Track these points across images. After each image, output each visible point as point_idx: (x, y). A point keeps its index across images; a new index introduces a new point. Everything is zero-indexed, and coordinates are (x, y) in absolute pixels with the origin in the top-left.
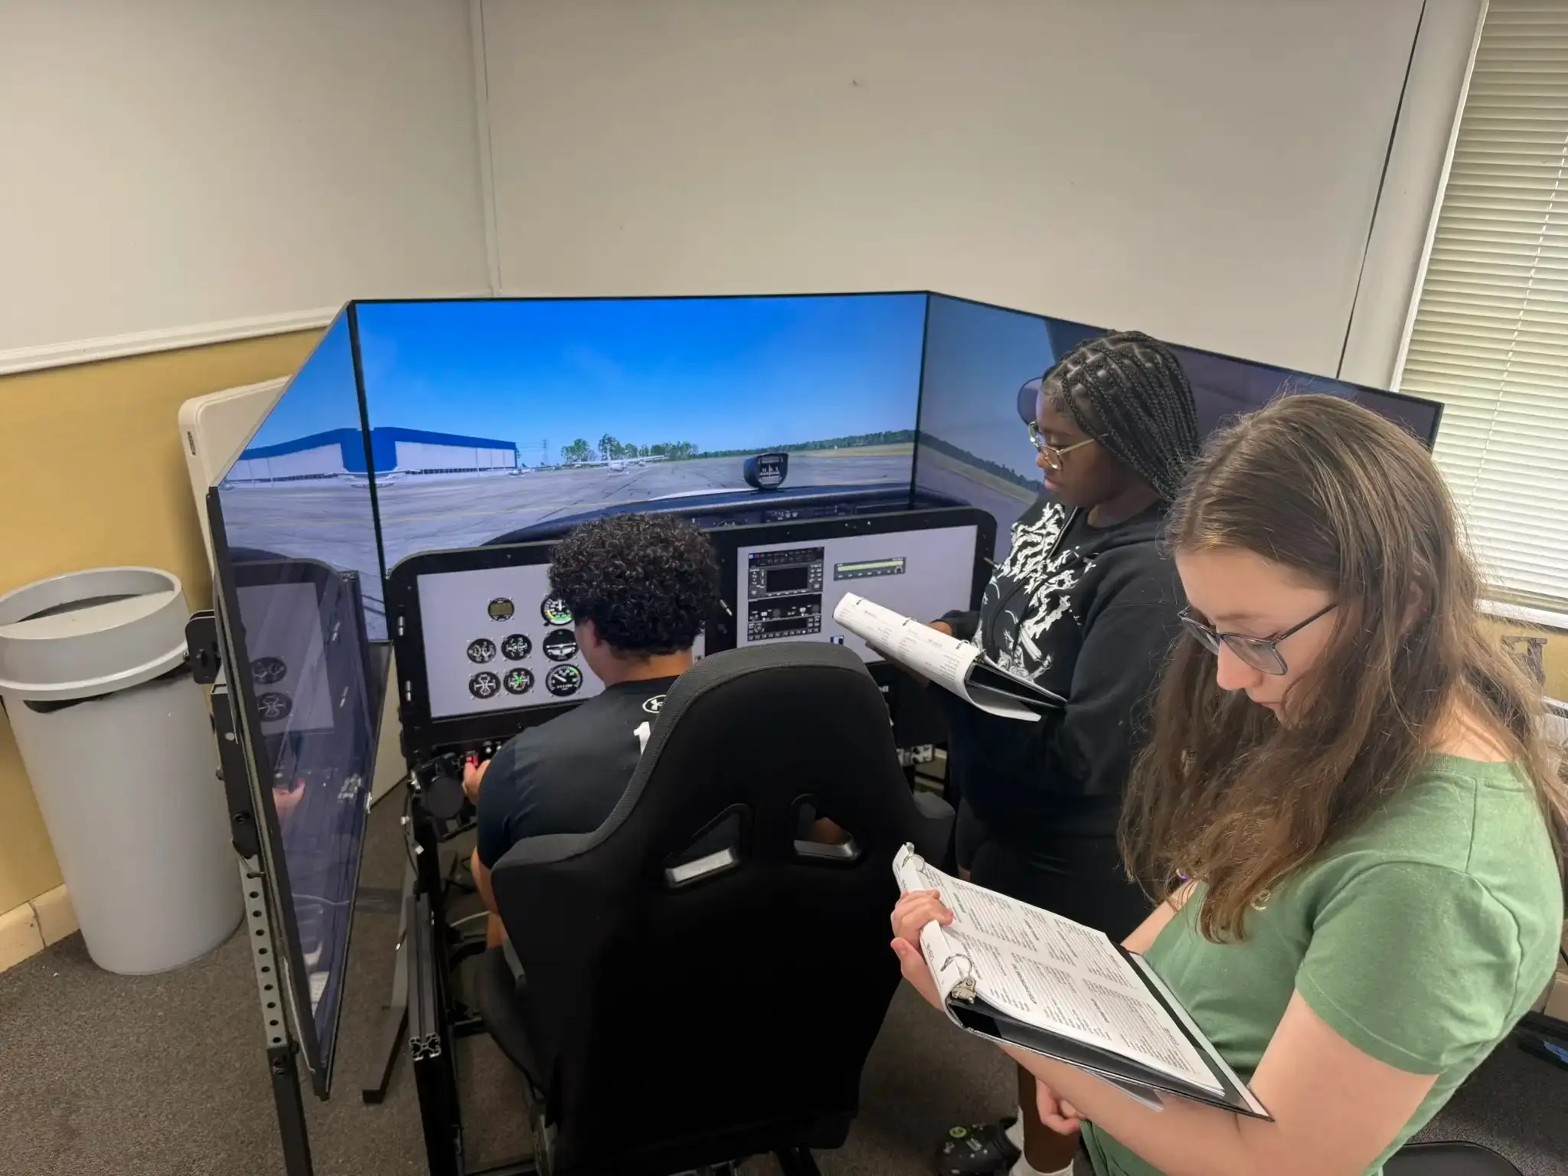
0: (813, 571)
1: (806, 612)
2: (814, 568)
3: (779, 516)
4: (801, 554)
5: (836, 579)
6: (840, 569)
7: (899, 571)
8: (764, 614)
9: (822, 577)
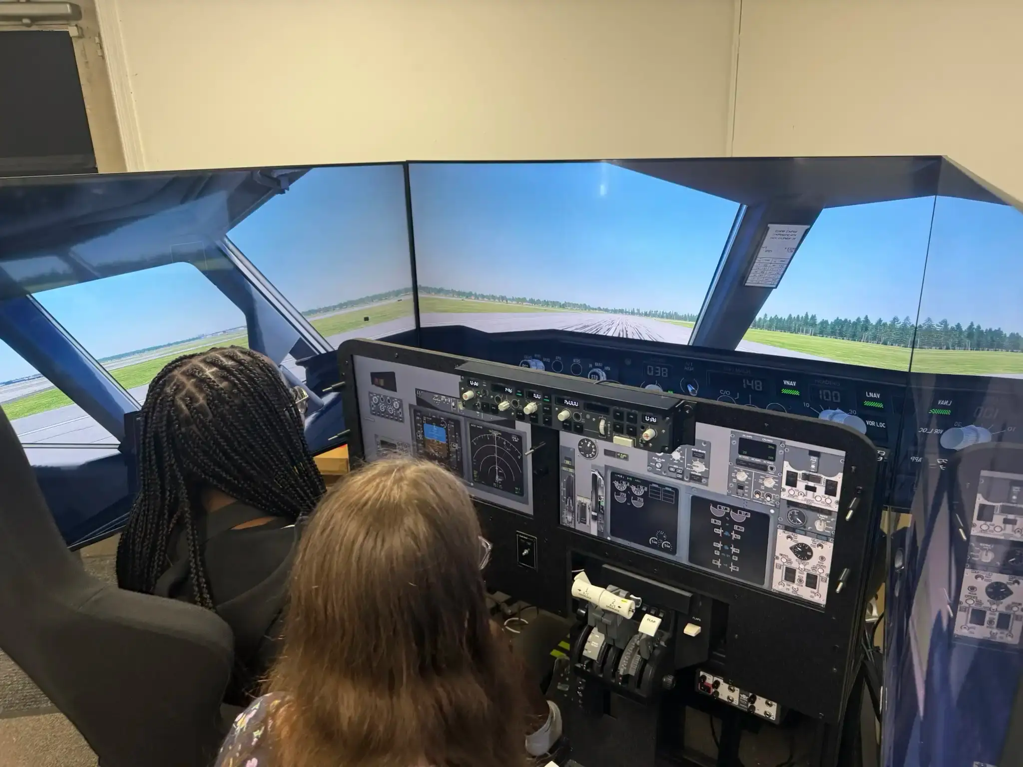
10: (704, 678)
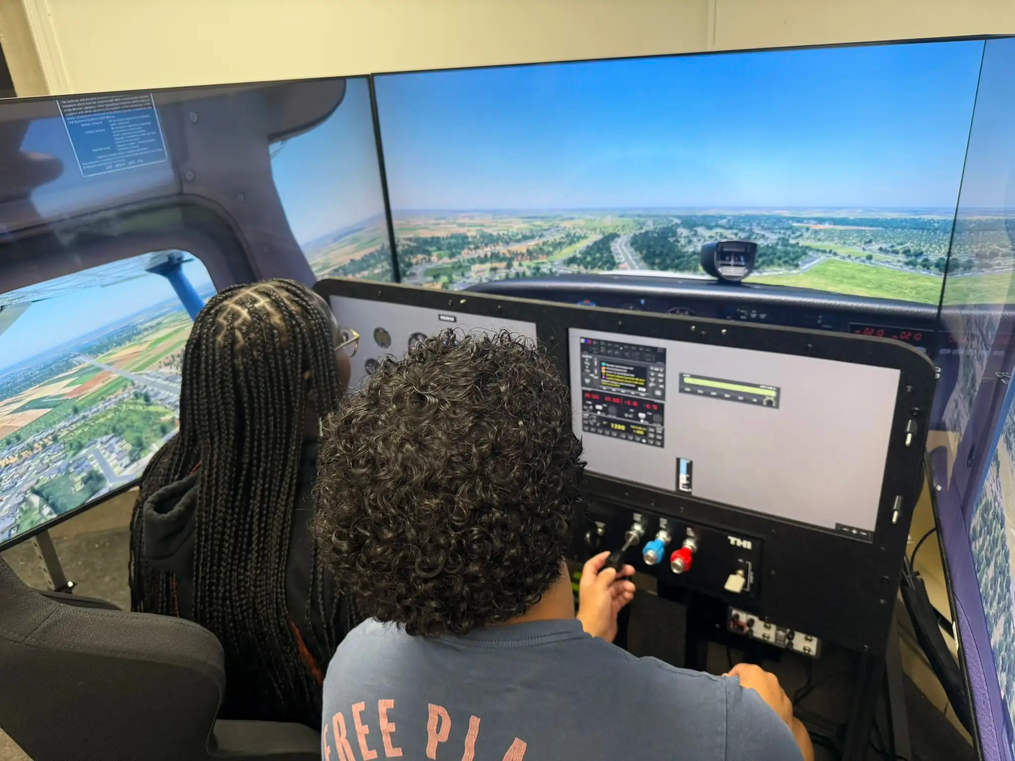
0: (653, 374)
1: (646, 419)
2: (654, 371)
3: (743, 314)
4: (638, 351)
5: (682, 390)
6: (688, 380)
7: (770, 404)
8: (599, 407)
9: (664, 383)
10: (737, 616)
